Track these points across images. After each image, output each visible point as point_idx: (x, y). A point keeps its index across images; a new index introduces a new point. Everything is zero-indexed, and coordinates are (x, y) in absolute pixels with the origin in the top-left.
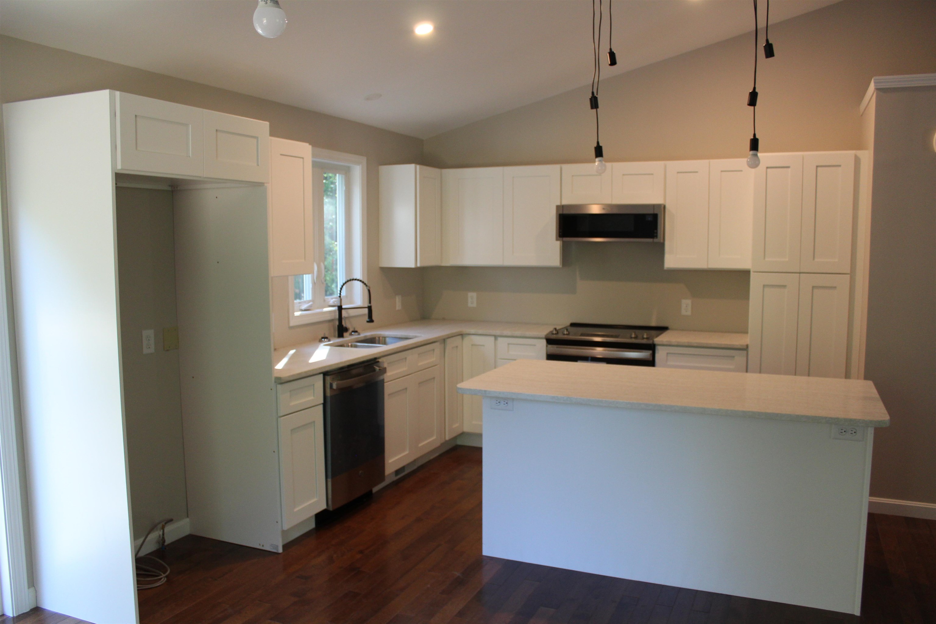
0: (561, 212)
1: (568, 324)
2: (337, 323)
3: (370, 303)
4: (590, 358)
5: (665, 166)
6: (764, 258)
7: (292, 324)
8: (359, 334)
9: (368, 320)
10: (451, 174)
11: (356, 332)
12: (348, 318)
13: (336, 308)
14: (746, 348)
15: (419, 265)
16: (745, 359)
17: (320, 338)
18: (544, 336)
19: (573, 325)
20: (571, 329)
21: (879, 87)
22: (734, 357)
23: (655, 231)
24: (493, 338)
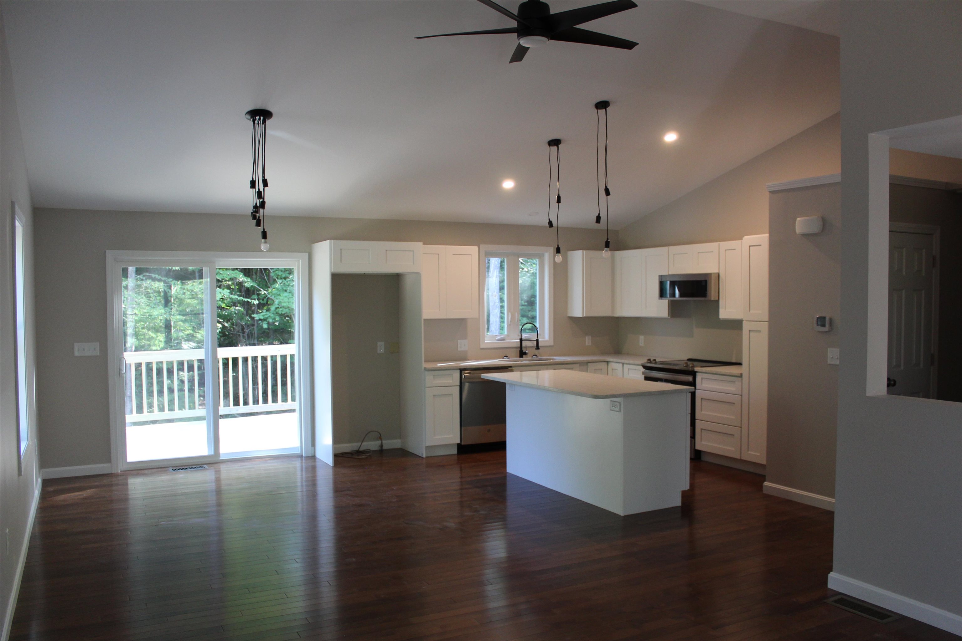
0: (661, 280)
1: (686, 358)
2: (519, 349)
3: (537, 337)
4: (664, 380)
5: (719, 244)
6: (750, 310)
7: (482, 346)
8: (538, 357)
9: (536, 348)
10: (620, 254)
11: (536, 355)
12: (526, 347)
13: (519, 341)
14: (741, 376)
15: (585, 316)
16: (741, 383)
17: (504, 356)
18: (640, 364)
19: (689, 360)
20: (689, 363)
21: (770, 190)
22: (735, 382)
23: (706, 292)
24: (621, 365)
